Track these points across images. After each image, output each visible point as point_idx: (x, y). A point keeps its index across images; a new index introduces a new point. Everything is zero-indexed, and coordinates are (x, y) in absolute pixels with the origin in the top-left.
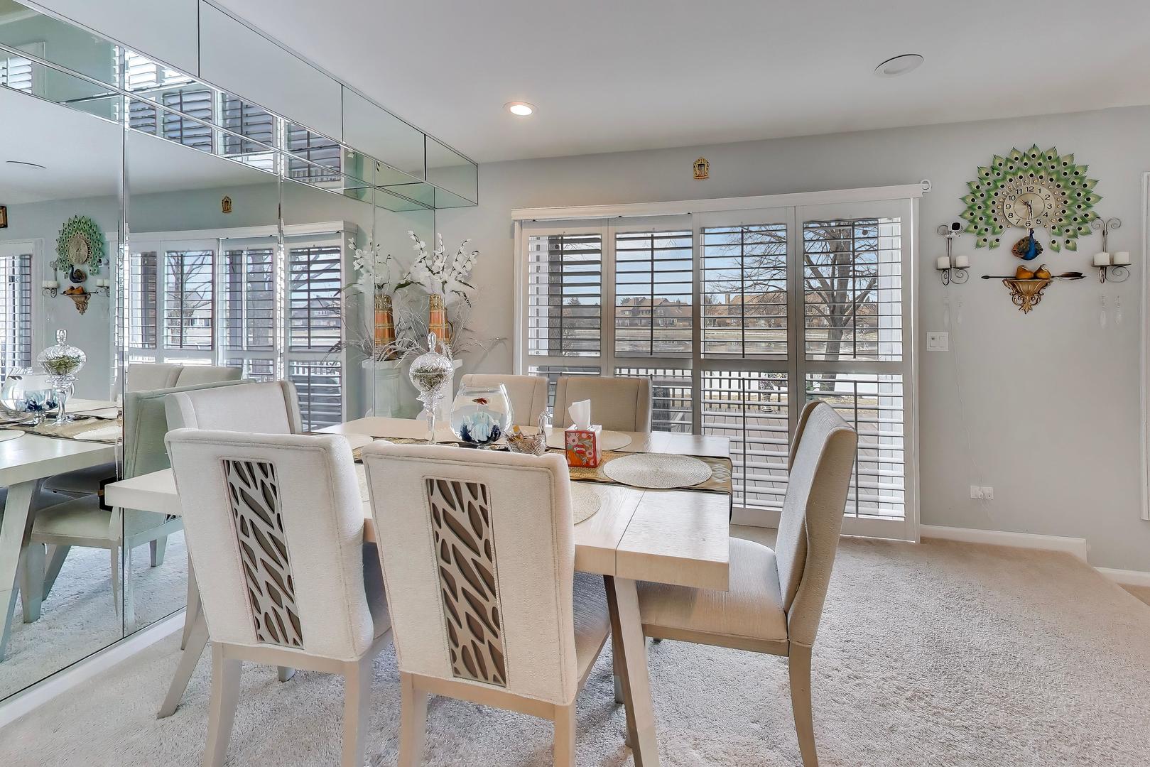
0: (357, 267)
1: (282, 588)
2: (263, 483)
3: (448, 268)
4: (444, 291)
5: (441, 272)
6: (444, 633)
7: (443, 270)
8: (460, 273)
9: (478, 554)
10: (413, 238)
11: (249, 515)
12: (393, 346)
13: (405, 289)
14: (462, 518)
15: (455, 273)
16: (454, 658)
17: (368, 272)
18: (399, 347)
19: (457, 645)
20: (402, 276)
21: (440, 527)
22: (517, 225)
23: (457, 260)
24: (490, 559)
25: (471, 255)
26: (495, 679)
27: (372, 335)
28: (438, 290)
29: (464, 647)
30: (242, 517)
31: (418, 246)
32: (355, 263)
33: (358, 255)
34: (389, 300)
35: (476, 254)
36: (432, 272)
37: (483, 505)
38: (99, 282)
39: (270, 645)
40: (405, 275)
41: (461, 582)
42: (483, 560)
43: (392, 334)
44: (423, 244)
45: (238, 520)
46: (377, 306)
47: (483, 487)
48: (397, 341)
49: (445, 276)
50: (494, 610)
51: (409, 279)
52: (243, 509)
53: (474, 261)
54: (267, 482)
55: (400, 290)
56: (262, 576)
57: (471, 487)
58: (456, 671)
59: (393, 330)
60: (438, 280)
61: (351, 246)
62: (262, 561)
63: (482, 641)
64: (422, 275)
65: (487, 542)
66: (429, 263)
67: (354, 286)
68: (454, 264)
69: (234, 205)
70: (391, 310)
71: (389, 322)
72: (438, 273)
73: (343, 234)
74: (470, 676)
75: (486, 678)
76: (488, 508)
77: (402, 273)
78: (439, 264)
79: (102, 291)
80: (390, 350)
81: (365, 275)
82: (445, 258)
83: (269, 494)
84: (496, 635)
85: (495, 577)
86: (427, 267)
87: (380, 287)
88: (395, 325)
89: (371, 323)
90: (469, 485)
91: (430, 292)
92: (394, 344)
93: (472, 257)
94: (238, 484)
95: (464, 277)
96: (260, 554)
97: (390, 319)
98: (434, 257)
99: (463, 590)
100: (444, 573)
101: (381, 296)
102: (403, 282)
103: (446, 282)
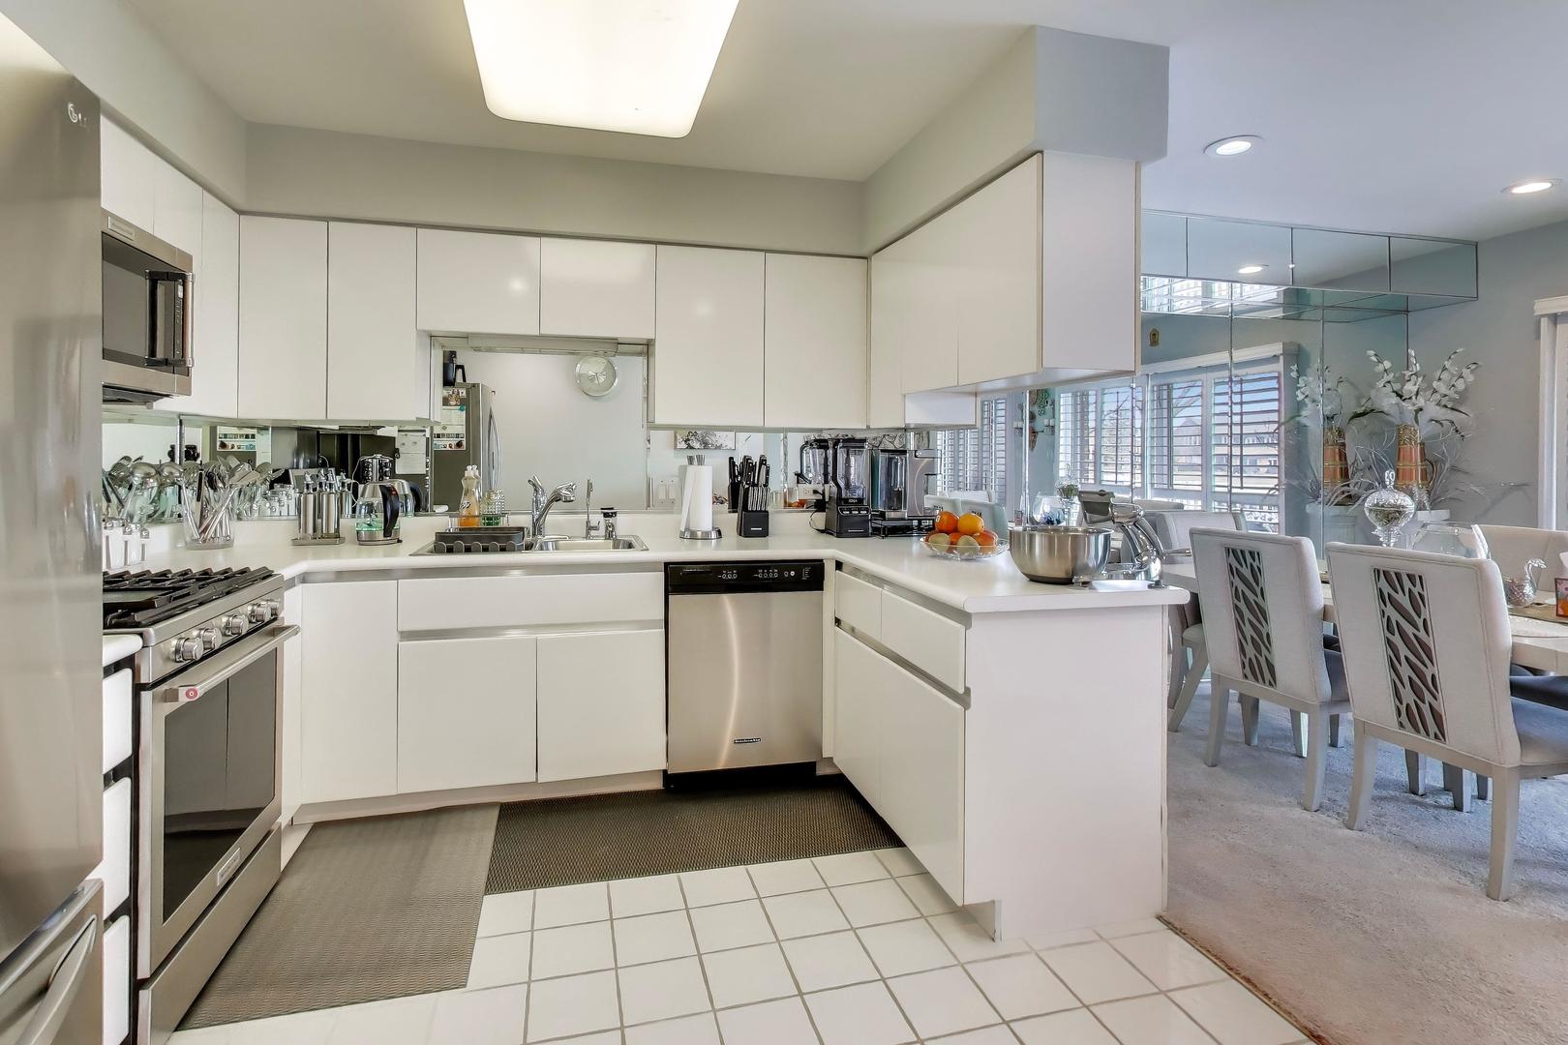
0: (1300, 397)
1: (1262, 642)
2: (1251, 565)
3: (1425, 390)
4: (1417, 422)
5: (1414, 398)
6: (1391, 691)
7: (1417, 394)
8: (1446, 396)
9: (1418, 630)
10: (1374, 359)
11: (1241, 587)
12: (1346, 488)
13: (1364, 420)
14: (1405, 601)
15: (1437, 396)
16: (1399, 714)
17: (1314, 401)
18: (1353, 490)
19: (1401, 703)
20: (1359, 402)
21: (1386, 606)
22: (1544, 322)
23: (1440, 379)
24: (1427, 633)
25: (1464, 370)
26: (1436, 737)
27: (1320, 476)
28: (1409, 419)
29: (1408, 705)
30: (1236, 588)
31: (1380, 368)
32: (1298, 393)
33: (1301, 383)
34: (1341, 433)
35: (1474, 367)
36: (1401, 396)
37: (1421, 592)
38: (1046, 422)
39: (1251, 682)
40: (1364, 401)
41: (1404, 651)
42: (1422, 634)
43: (1345, 474)
44: (1387, 364)
45: (1234, 589)
46: (1326, 443)
47: (1420, 577)
48: (1352, 482)
49: (1421, 402)
50: (1433, 677)
51: (1369, 405)
52: (1237, 582)
53: (1471, 378)
54: (1255, 565)
55: (1356, 421)
56: (1248, 631)
57: (1411, 577)
58: (1401, 725)
59: (1347, 469)
60: (1409, 407)
61: (1294, 375)
62: (1249, 620)
63: (1424, 702)
64: (1388, 402)
65: (1425, 620)
66: (1397, 387)
67: (1297, 419)
68: (1435, 384)
69: (1161, 338)
70: (1344, 445)
71: (1340, 460)
72: (1410, 398)
73: (1281, 357)
74: (1413, 730)
75: (1428, 734)
76: (1425, 594)
77: (1359, 398)
78: (1410, 388)
79: (1048, 431)
80: (1343, 493)
81: (1310, 405)
82: (1420, 379)
83: (1256, 573)
84: (1436, 699)
85: (1432, 648)
86: (1394, 392)
87: (1329, 418)
88: (1349, 463)
89: (1319, 462)
90: (1408, 575)
91: (1397, 421)
92: (1348, 485)
93: (1466, 372)
94: (1235, 564)
95: (1454, 400)
96: (1247, 614)
97: (1343, 456)
98: (1404, 381)
99: (1406, 658)
100: (1389, 642)
101: (1331, 429)
102: (1360, 410)
103: (1421, 410)
